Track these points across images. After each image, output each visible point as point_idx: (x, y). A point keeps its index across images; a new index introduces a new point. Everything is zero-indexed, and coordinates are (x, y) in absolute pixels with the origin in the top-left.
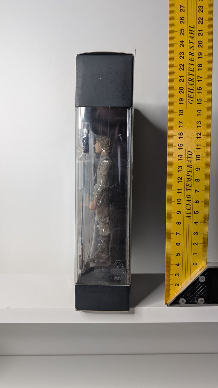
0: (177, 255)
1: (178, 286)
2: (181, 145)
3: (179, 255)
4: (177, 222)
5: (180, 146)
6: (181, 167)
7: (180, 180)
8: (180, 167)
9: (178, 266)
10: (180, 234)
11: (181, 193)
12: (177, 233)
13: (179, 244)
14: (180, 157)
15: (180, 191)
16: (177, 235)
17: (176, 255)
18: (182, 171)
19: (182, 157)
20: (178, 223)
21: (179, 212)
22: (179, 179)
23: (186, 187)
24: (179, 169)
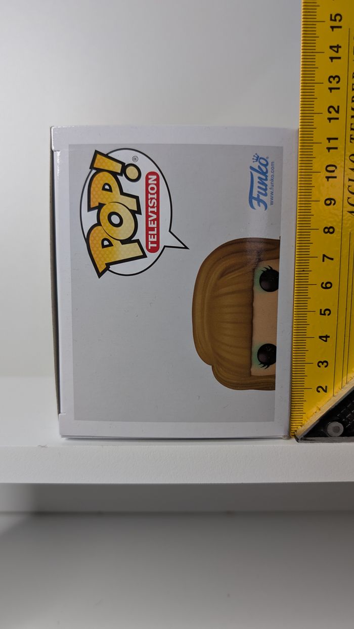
0: (325, 314)
1: (325, 391)
2: (338, 18)
3: (327, 312)
4: (326, 228)
5: (335, 20)
6: (337, 79)
7: (334, 114)
8: (334, 78)
9: (326, 341)
10: (332, 259)
11: (336, 148)
12: (324, 256)
13: (329, 285)
14: (336, 49)
15: (333, 144)
16: (323, 261)
17: (321, 314)
18: (339, 88)
19: (339, 49)
20: (326, 230)
21: (330, 199)
22: (331, 110)
23: (350, 132)
24: (331, 82)
